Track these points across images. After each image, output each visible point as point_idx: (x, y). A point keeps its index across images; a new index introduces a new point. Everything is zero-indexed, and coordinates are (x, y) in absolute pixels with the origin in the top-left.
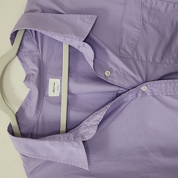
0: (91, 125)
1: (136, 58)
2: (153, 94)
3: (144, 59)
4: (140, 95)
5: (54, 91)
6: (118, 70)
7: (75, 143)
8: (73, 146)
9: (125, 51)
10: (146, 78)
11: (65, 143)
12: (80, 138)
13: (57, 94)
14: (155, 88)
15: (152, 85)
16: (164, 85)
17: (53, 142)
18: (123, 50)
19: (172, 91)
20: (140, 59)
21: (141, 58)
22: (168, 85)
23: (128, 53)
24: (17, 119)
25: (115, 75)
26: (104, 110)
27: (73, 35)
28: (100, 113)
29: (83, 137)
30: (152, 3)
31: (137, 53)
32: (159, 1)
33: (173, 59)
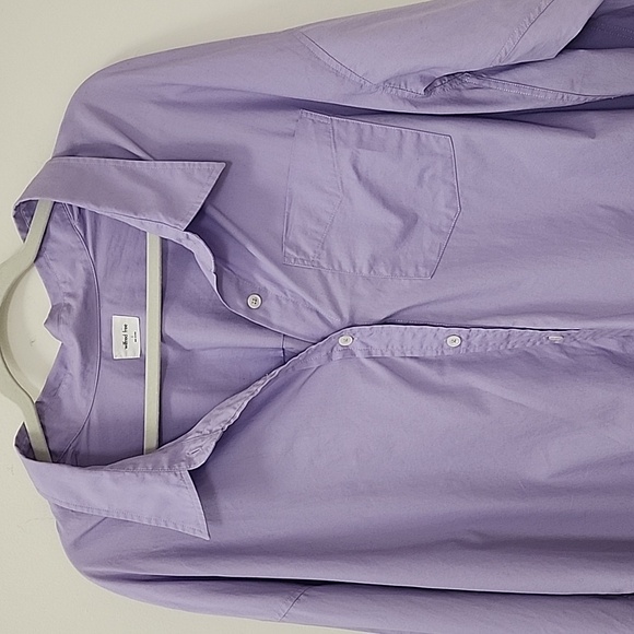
0: (211, 431)
1: (325, 266)
2: (370, 353)
3: (347, 266)
4: (337, 356)
5: (125, 343)
6: (280, 294)
7: (172, 475)
8: (167, 482)
9: (298, 250)
10: (352, 317)
11: (147, 476)
12: (182, 463)
13: (133, 352)
14: (375, 339)
15: (367, 334)
16: (396, 336)
17: (118, 475)
18: (290, 247)
19: (417, 347)
20: (336, 267)
21: (340, 266)
23: (305, 254)
24: (40, 417)
25: (272, 306)
26: (246, 398)
27: (161, 216)
28: (236, 405)
29: (190, 461)
30: (360, 132)
31: (329, 254)
32: (378, 129)
33: (425, 266)
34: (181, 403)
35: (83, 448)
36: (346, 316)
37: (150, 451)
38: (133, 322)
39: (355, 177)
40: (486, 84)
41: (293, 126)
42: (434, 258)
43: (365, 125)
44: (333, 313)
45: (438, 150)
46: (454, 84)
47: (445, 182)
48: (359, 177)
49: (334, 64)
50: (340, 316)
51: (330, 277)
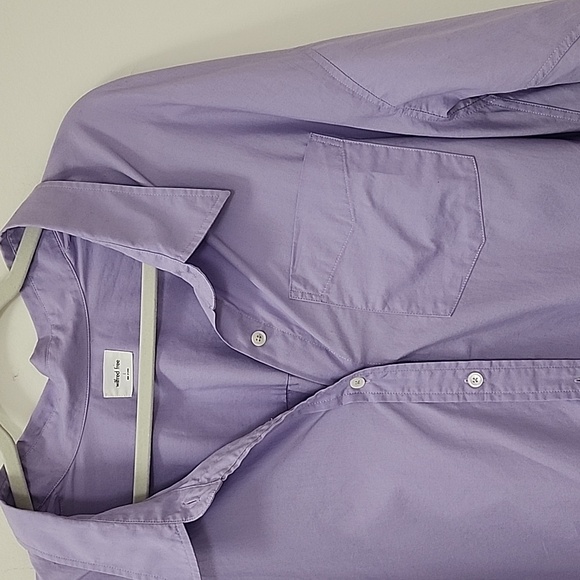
0: (208, 479)
1: (335, 301)
2: (384, 398)
3: (359, 303)
4: (347, 400)
5: (117, 381)
6: (287, 330)
7: (166, 528)
8: (161, 536)
9: (305, 283)
10: (364, 356)
11: (139, 528)
12: (178, 515)
13: (125, 391)
14: (389, 382)
15: (380, 375)
16: (413, 376)
17: (107, 527)
18: (297, 279)
19: (436, 390)
21: (351, 302)
22: (426, 376)
23: (313, 288)
24: (22, 457)
25: (278, 343)
26: (249, 444)
27: (160, 246)
28: (237, 452)
29: (186, 512)
30: (375, 154)
31: (339, 288)
32: (395, 150)
33: (445, 303)
34: (174, 448)
35: (67, 492)
36: (358, 356)
37: (140, 500)
38: (126, 357)
39: (369, 204)
40: (513, 107)
41: (301, 150)
42: (455, 293)
43: (380, 147)
44: (345, 354)
45: (461, 173)
46: (478, 107)
47: (468, 209)
48: (373, 204)
49: (350, 85)
50: (351, 355)
51: (340, 313)
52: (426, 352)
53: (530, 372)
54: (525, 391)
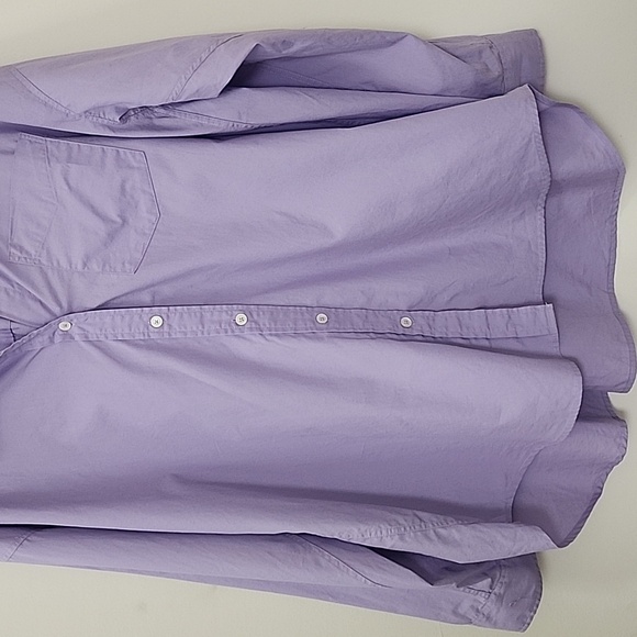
1: (45, 263)
2: (87, 337)
3: (64, 264)
4: (58, 339)
6: (9, 287)
9: (21, 249)
10: (70, 305)
14: (90, 324)
15: (82, 320)
16: (108, 320)
18: (15, 247)
19: (127, 330)
20: (55, 264)
21: (58, 263)
22: (118, 319)
23: (27, 252)
30: (70, 149)
31: (48, 252)
32: (85, 146)
33: (131, 264)
36: (65, 305)
39: (66, 188)
40: (171, 114)
41: (12, 145)
42: (139, 256)
43: (74, 144)
44: (54, 303)
45: (135, 165)
46: (146, 114)
47: (144, 192)
48: (70, 187)
49: (42, 97)
50: (60, 306)
51: (50, 273)
52: (119, 301)
53: (198, 315)
54: (195, 329)
